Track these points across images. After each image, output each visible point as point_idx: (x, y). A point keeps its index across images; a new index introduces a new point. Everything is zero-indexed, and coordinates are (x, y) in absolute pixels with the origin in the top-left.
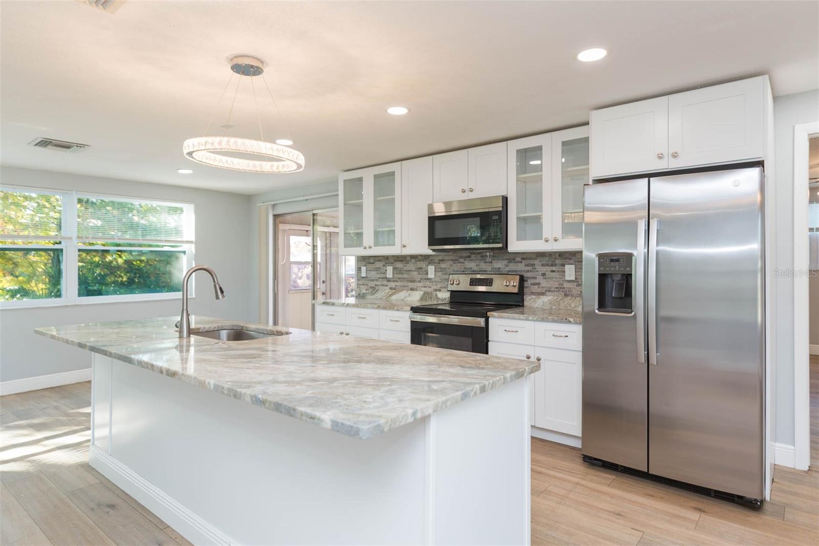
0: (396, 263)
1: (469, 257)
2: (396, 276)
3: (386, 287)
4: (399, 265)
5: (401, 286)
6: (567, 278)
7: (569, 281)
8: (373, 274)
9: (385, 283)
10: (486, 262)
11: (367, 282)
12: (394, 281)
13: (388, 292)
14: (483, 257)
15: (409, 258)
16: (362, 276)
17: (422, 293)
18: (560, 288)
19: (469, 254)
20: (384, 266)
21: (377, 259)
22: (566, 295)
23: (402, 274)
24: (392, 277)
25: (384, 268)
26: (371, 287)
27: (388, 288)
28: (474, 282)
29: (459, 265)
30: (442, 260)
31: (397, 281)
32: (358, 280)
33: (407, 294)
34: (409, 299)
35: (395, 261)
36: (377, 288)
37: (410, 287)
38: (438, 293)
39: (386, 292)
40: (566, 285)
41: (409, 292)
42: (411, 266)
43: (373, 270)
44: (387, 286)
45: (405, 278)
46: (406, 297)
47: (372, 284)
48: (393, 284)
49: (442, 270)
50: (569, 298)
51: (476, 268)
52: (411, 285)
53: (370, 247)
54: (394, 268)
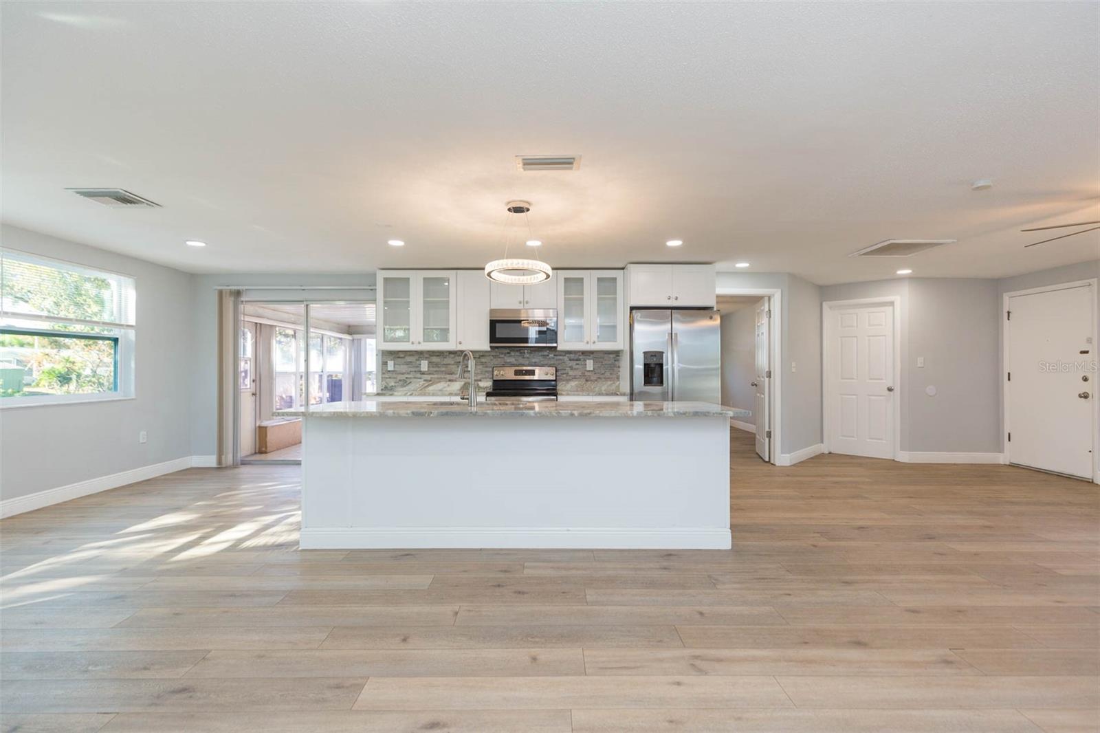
0: (432, 357)
1: (508, 353)
2: (431, 369)
3: (420, 380)
4: (435, 359)
5: (438, 378)
6: (588, 369)
7: (589, 371)
8: (404, 368)
9: (419, 375)
10: (524, 358)
11: (395, 375)
12: (430, 374)
13: (424, 384)
14: (522, 354)
15: (447, 354)
16: (389, 369)
17: (463, 383)
18: (583, 375)
19: (509, 351)
20: (417, 360)
21: (408, 353)
22: (587, 381)
23: (439, 367)
24: (427, 370)
25: (418, 362)
26: (400, 380)
27: (422, 380)
28: (517, 373)
29: (499, 359)
30: (482, 356)
31: (433, 374)
32: (383, 373)
33: (446, 385)
34: (448, 389)
35: (431, 356)
36: (408, 381)
37: (449, 378)
38: (479, 383)
39: (421, 384)
40: (587, 374)
41: (449, 383)
42: (448, 360)
43: (403, 364)
44: (420, 378)
45: (443, 371)
46: (445, 387)
47: (403, 377)
48: (428, 377)
49: (482, 363)
50: (589, 382)
51: (515, 362)
52: (449, 377)
53: (419, 343)
54: (430, 363)
